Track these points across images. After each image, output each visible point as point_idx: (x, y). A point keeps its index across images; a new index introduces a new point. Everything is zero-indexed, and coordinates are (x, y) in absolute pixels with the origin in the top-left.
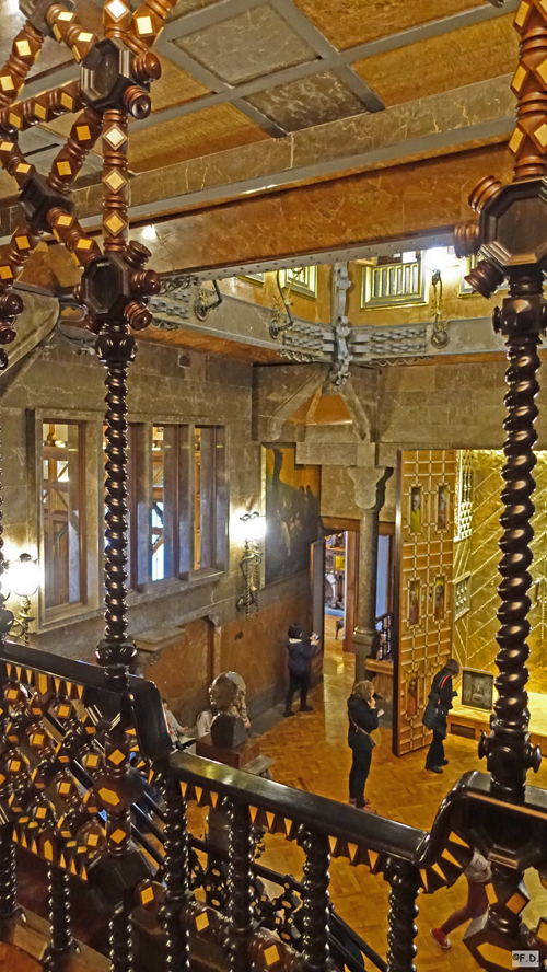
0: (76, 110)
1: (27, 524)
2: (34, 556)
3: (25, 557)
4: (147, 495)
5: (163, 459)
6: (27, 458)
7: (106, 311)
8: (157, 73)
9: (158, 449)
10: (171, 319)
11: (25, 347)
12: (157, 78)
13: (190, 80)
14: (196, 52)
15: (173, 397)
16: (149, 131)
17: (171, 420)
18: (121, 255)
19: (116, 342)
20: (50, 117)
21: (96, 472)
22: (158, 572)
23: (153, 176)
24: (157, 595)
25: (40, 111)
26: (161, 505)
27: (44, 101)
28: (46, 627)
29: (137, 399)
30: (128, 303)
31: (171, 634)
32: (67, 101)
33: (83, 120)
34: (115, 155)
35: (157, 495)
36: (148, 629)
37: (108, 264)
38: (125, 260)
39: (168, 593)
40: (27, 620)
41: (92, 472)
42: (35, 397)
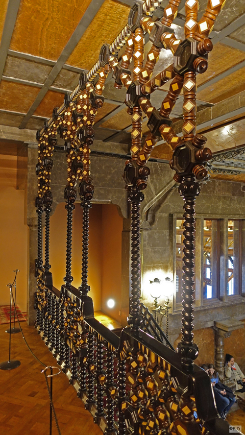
0: (172, 78)
1: (169, 264)
2: (171, 278)
3: (167, 279)
4: (225, 253)
5: (233, 235)
6: (170, 235)
7: (183, 171)
8: (210, 48)
9: (232, 231)
10: (236, 169)
11: (168, 187)
12: (211, 51)
13: (238, 53)
14: (241, 38)
15: (238, 206)
16: (219, 83)
17: (237, 217)
18: (191, 143)
19: (189, 187)
20: (162, 83)
21: (200, 242)
22: (231, 292)
23: (222, 103)
24: (230, 303)
25: (157, 82)
26: (233, 258)
27: (159, 77)
28: (176, 312)
29: (220, 207)
30: (195, 166)
31: (237, 324)
32: (169, 74)
33: (175, 81)
34: (189, 94)
35: (231, 253)
36: (225, 319)
37: (185, 147)
38: (193, 144)
39: (235, 302)
40: (168, 308)
41: (198, 242)
42: (174, 208)
